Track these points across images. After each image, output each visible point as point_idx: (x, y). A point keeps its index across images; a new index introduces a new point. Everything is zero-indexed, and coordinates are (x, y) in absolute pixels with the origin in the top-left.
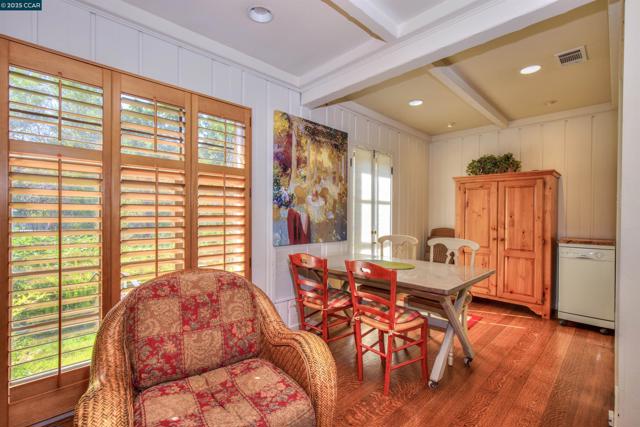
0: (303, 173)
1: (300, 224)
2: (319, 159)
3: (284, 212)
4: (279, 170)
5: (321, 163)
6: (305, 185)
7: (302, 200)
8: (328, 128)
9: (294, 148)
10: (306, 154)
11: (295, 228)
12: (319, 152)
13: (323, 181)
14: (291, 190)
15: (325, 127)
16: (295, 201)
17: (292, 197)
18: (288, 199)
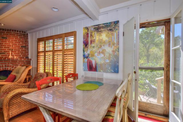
0: (93, 46)
1: (92, 64)
2: (101, 38)
3: (86, 60)
4: (84, 46)
5: (102, 40)
6: (94, 50)
7: (93, 55)
8: (105, 24)
9: (89, 38)
10: (94, 38)
11: (90, 66)
12: (100, 35)
13: (103, 47)
14: (89, 52)
15: (103, 24)
16: (90, 56)
17: (89, 54)
18: (87, 55)
